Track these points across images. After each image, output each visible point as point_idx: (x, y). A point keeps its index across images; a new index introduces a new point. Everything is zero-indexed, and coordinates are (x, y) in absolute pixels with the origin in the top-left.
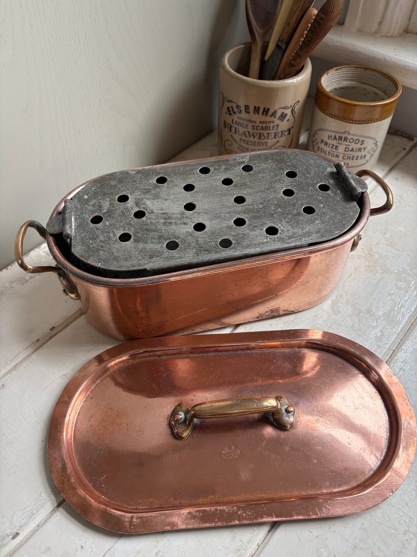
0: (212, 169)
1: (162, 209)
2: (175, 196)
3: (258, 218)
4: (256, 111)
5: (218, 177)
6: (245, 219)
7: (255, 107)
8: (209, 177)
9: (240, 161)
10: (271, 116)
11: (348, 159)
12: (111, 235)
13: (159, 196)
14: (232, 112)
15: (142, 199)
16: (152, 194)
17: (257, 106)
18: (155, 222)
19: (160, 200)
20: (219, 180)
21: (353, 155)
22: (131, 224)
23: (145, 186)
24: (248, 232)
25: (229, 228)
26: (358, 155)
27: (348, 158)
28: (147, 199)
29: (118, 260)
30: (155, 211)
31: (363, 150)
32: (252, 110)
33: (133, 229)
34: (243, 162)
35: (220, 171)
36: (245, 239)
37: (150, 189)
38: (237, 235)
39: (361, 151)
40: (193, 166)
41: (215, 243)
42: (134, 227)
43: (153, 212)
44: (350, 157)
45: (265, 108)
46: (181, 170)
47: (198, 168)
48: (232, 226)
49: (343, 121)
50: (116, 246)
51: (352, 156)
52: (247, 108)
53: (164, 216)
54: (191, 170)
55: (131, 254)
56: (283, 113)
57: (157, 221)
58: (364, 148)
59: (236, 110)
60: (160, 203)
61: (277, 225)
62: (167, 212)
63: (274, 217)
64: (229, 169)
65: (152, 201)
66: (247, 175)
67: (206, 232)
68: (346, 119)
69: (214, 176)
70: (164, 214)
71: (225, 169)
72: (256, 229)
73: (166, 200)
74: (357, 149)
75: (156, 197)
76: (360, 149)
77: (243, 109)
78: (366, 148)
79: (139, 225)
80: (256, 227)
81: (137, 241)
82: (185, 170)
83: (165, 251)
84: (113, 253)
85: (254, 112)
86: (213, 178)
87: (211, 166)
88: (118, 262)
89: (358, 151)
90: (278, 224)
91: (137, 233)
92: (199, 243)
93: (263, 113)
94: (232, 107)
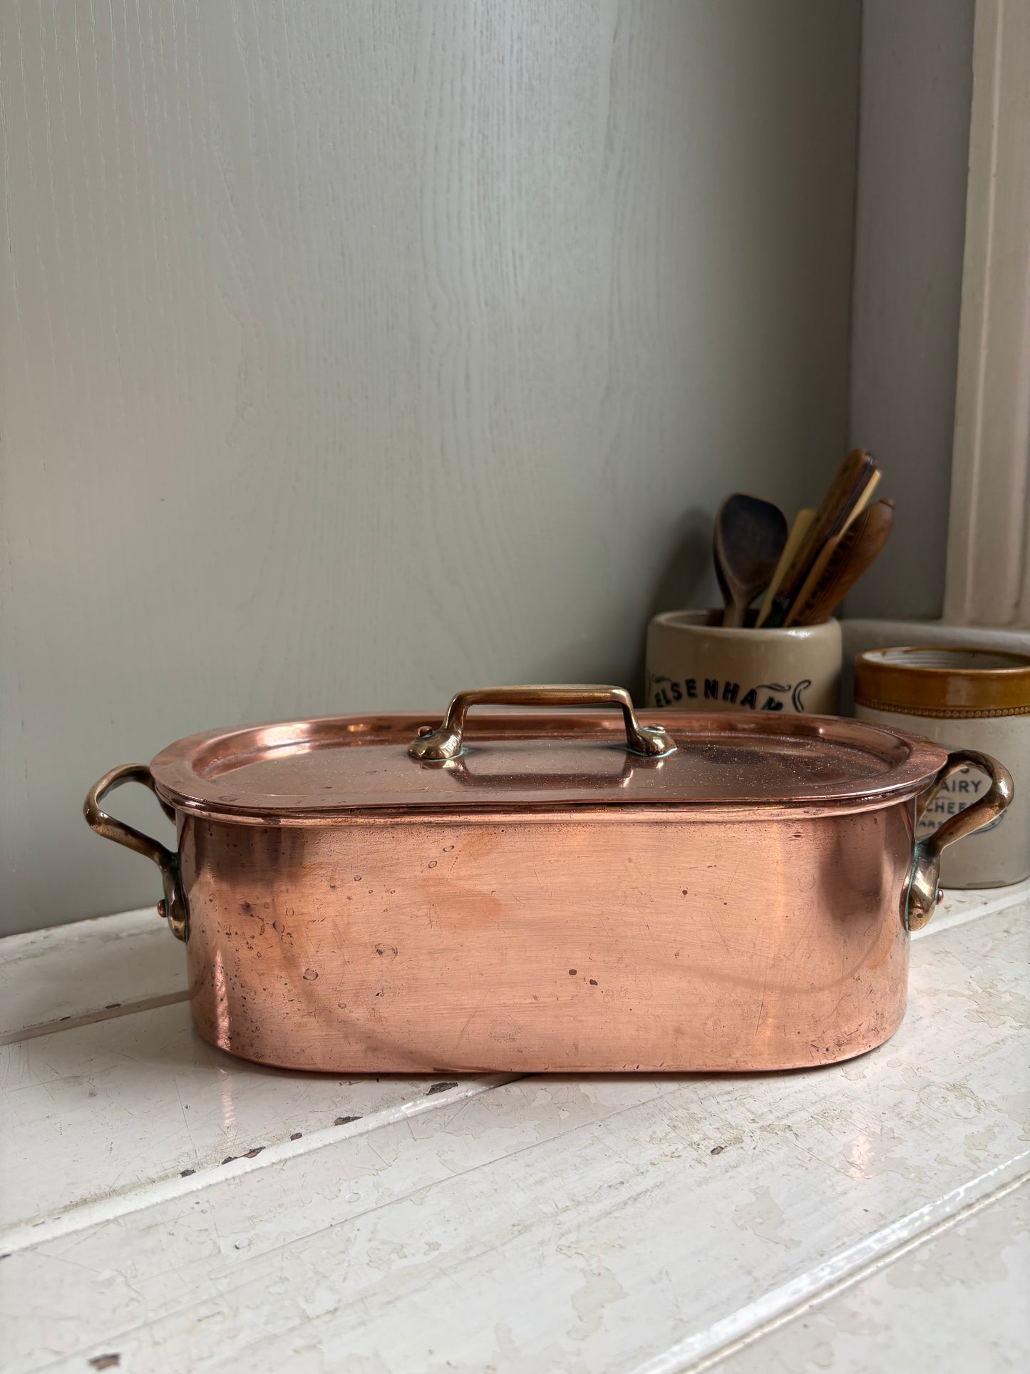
4: (709, 692)
7: (707, 682)
10: (743, 703)
11: (940, 810)
14: (663, 702)
17: (711, 679)
21: (949, 799)
26: (962, 801)
27: (937, 807)
31: (971, 788)
32: (700, 688)
39: (967, 791)
44: (943, 804)
45: (728, 684)
49: (908, 713)
51: (946, 802)
52: (691, 685)
56: (771, 700)
58: (973, 783)
59: (670, 695)
68: (914, 709)
74: (954, 783)
76: (964, 784)
77: (683, 689)
78: (979, 782)
85: (706, 695)
89: (960, 790)
93: (725, 696)
94: (664, 692)
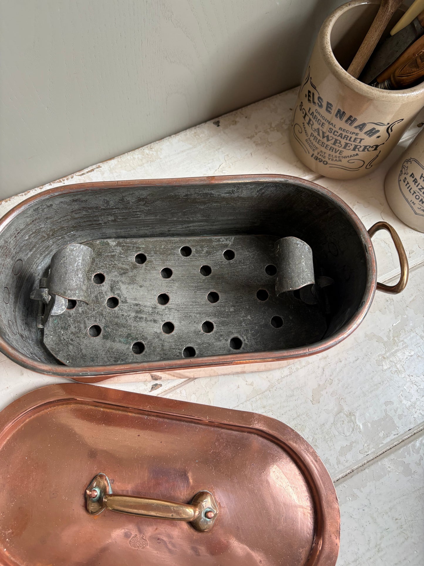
0: (193, 250)
1: (135, 299)
2: (151, 283)
3: (227, 325)
5: (198, 263)
6: (214, 324)
8: (189, 261)
9: (223, 243)
12: (82, 326)
13: (135, 280)
15: (118, 282)
16: (128, 276)
18: (126, 315)
19: (135, 286)
20: (198, 266)
22: (102, 315)
23: (123, 264)
24: (213, 341)
25: (197, 333)
28: (123, 283)
29: (86, 359)
30: (129, 301)
33: (104, 321)
34: (226, 246)
35: (202, 255)
36: (208, 351)
37: (127, 270)
38: (203, 344)
40: (175, 243)
41: (179, 351)
42: (105, 318)
43: (126, 302)
46: (163, 247)
47: (180, 247)
48: (199, 331)
50: (85, 342)
53: (136, 307)
54: (172, 249)
55: (97, 353)
57: (129, 313)
60: (134, 290)
61: (243, 337)
62: (140, 303)
63: (242, 326)
64: (211, 253)
65: (127, 286)
66: (227, 264)
67: (173, 335)
69: (194, 261)
70: (137, 305)
71: (207, 252)
72: (221, 338)
73: (141, 286)
75: (132, 281)
79: (111, 317)
80: (222, 335)
81: (105, 337)
82: (166, 247)
83: (130, 354)
84: (81, 350)
86: (193, 263)
87: (193, 246)
88: (85, 361)
90: (243, 335)
91: (107, 327)
92: (165, 348)
